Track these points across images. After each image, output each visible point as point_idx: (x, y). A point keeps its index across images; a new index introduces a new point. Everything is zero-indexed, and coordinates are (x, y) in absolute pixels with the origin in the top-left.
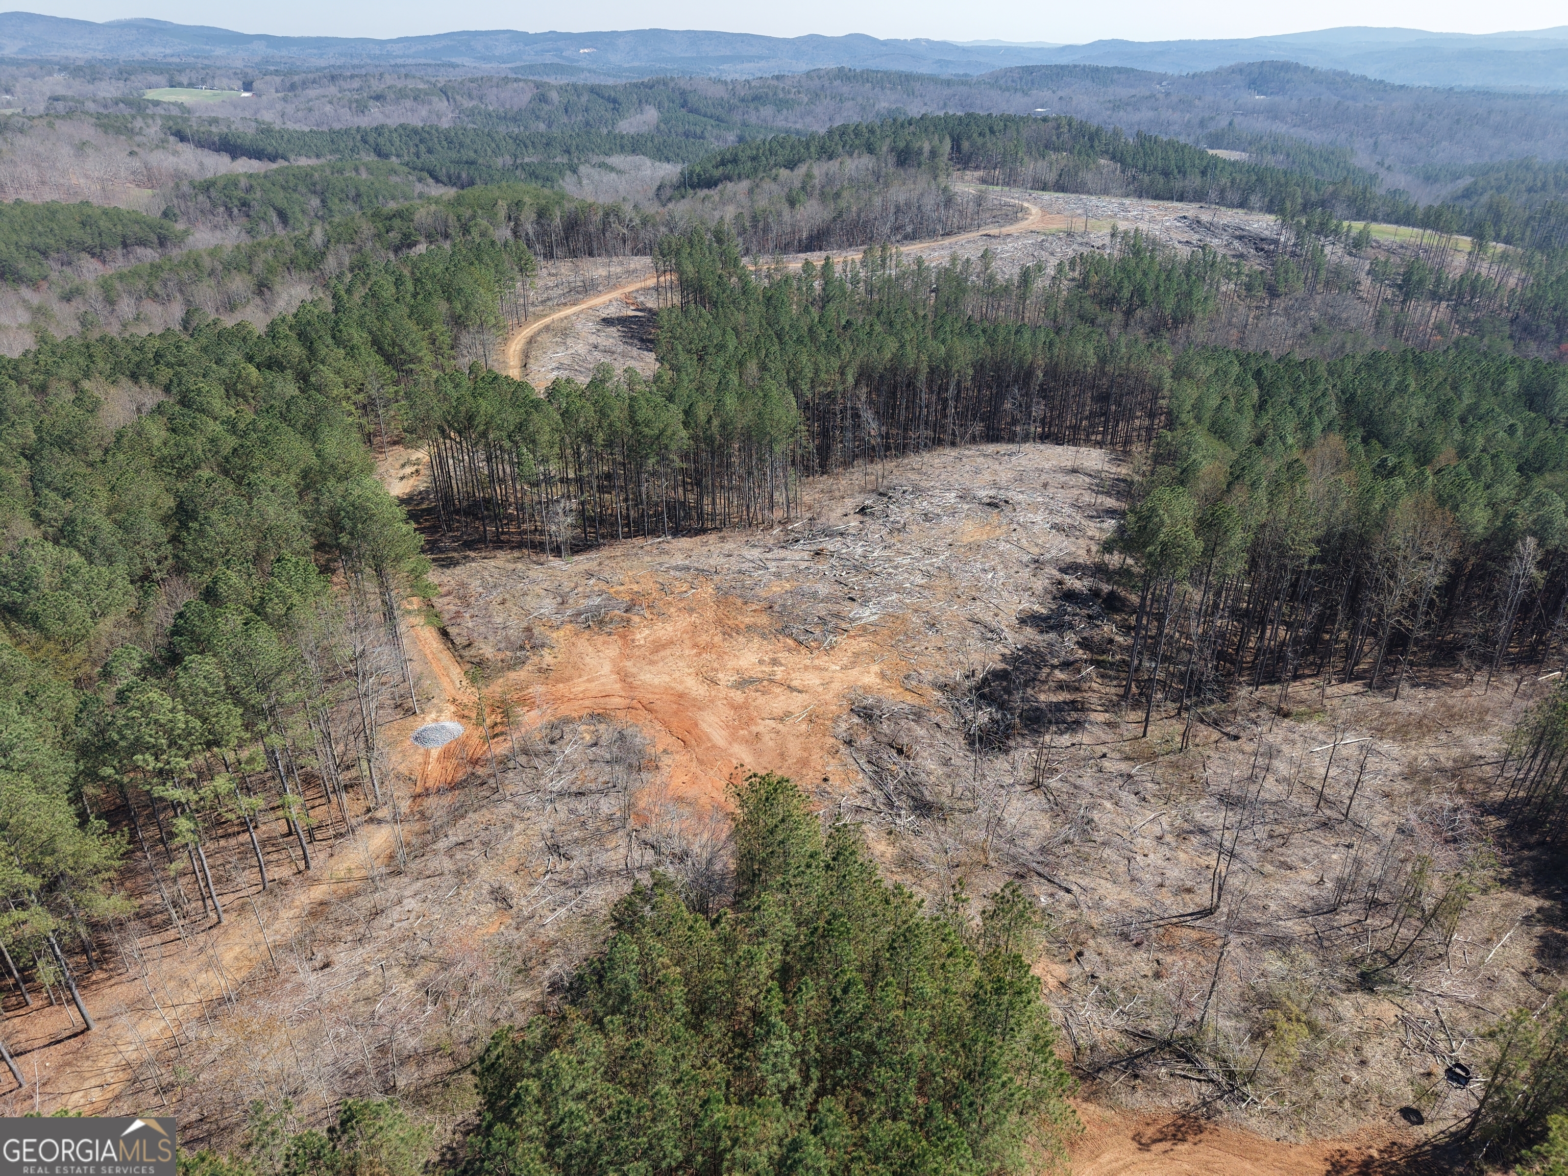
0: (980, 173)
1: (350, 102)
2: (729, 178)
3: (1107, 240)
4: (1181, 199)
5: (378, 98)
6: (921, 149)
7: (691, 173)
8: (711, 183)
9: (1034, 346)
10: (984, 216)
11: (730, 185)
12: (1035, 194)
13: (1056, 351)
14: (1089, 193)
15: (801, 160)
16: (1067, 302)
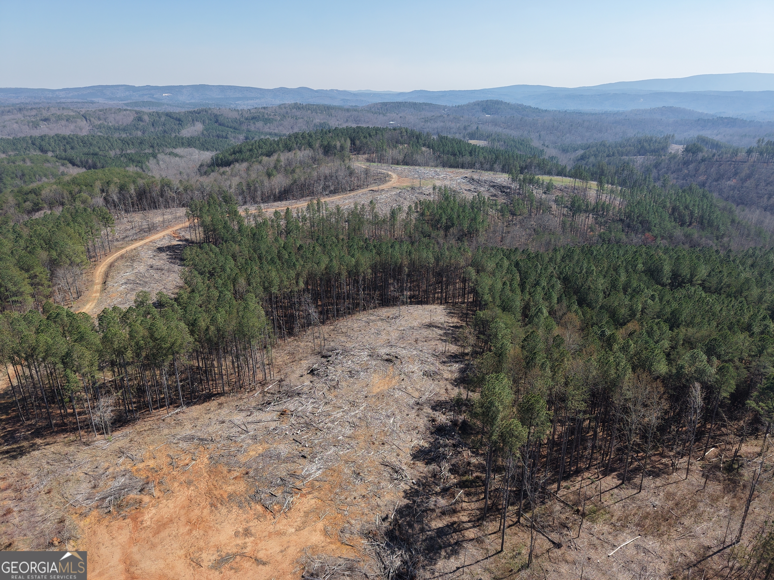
0: (366, 156)
1: (29, 122)
2: (237, 161)
3: (431, 191)
4: (463, 167)
5: (46, 120)
6: (335, 145)
7: (217, 158)
8: (228, 164)
9: (402, 254)
10: (369, 179)
11: (237, 165)
12: (394, 166)
13: (413, 256)
14: (419, 165)
15: (275, 151)
16: (415, 226)
